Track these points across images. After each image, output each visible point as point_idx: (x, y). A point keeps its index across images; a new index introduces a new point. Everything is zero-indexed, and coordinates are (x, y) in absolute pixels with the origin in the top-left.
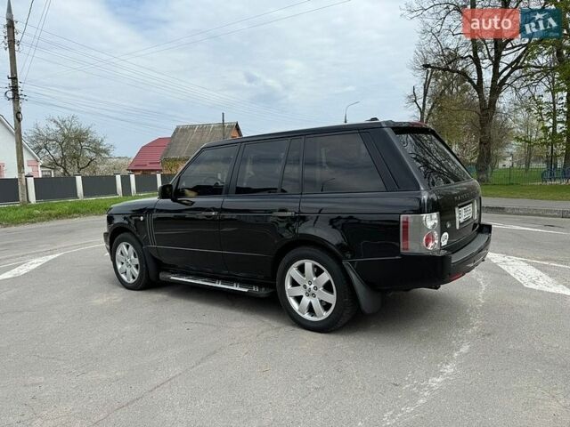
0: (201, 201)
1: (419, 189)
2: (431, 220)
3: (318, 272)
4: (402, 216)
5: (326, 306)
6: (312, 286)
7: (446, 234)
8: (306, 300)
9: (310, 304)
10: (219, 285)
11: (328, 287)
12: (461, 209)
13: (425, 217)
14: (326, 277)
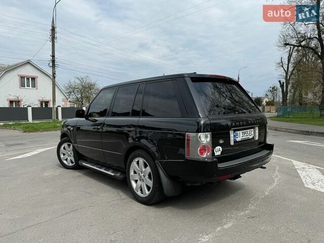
0: (100, 119)
1: (199, 116)
2: (205, 138)
3: (145, 166)
4: (187, 133)
6: (142, 174)
8: (139, 183)
9: (141, 185)
10: (102, 170)
11: (150, 176)
12: (238, 132)
13: (200, 134)
14: (148, 169)
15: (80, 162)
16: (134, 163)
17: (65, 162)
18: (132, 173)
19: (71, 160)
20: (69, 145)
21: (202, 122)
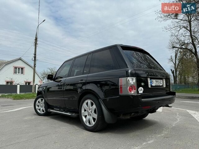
1: (127, 67)
3: (92, 105)
4: (120, 79)
6: (90, 111)
8: (88, 117)
10: (63, 113)
12: (153, 80)
13: (128, 78)
14: (94, 106)
15: (48, 110)
16: (85, 104)
17: (38, 111)
18: (83, 111)
19: (42, 109)
20: (42, 100)
21: (130, 71)
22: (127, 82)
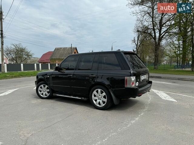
1: (130, 70)
2: (133, 78)
3: (102, 93)
4: (125, 77)
5: (104, 102)
6: (100, 97)
7: (137, 82)
9: (99, 102)
11: (105, 97)
12: (143, 76)
14: (104, 94)
15: (54, 94)
16: (95, 92)
17: (41, 95)
18: (93, 96)
20: (44, 86)
21: (132, 72)
22: (131, 80)
